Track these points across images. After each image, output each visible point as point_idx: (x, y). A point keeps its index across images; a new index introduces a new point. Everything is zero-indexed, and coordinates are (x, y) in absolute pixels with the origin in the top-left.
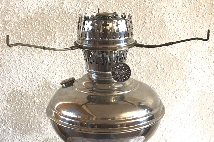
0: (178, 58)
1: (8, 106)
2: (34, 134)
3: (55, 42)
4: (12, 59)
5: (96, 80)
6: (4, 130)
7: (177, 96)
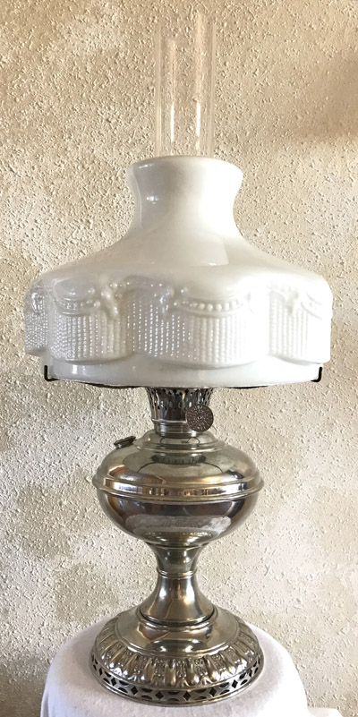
0: (283, 434)
1: (19, 510)
2: (58, 558)
3: (98, 408)
4: (30, 435)
5: (166, 434)
6: (9, 551)
7: (284, 495)
